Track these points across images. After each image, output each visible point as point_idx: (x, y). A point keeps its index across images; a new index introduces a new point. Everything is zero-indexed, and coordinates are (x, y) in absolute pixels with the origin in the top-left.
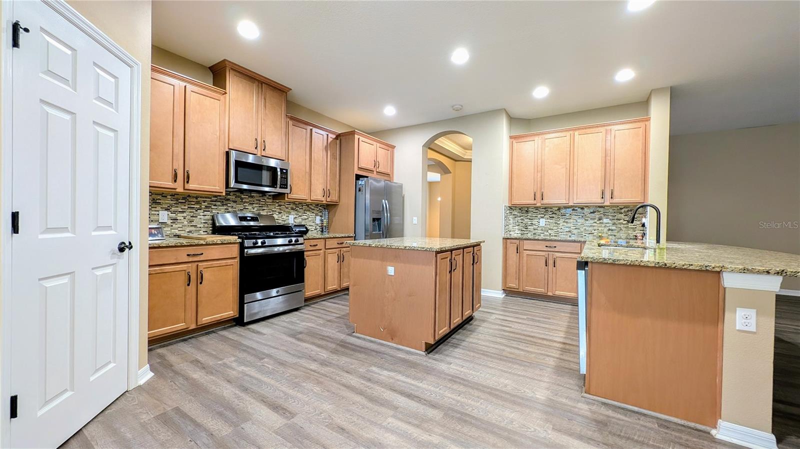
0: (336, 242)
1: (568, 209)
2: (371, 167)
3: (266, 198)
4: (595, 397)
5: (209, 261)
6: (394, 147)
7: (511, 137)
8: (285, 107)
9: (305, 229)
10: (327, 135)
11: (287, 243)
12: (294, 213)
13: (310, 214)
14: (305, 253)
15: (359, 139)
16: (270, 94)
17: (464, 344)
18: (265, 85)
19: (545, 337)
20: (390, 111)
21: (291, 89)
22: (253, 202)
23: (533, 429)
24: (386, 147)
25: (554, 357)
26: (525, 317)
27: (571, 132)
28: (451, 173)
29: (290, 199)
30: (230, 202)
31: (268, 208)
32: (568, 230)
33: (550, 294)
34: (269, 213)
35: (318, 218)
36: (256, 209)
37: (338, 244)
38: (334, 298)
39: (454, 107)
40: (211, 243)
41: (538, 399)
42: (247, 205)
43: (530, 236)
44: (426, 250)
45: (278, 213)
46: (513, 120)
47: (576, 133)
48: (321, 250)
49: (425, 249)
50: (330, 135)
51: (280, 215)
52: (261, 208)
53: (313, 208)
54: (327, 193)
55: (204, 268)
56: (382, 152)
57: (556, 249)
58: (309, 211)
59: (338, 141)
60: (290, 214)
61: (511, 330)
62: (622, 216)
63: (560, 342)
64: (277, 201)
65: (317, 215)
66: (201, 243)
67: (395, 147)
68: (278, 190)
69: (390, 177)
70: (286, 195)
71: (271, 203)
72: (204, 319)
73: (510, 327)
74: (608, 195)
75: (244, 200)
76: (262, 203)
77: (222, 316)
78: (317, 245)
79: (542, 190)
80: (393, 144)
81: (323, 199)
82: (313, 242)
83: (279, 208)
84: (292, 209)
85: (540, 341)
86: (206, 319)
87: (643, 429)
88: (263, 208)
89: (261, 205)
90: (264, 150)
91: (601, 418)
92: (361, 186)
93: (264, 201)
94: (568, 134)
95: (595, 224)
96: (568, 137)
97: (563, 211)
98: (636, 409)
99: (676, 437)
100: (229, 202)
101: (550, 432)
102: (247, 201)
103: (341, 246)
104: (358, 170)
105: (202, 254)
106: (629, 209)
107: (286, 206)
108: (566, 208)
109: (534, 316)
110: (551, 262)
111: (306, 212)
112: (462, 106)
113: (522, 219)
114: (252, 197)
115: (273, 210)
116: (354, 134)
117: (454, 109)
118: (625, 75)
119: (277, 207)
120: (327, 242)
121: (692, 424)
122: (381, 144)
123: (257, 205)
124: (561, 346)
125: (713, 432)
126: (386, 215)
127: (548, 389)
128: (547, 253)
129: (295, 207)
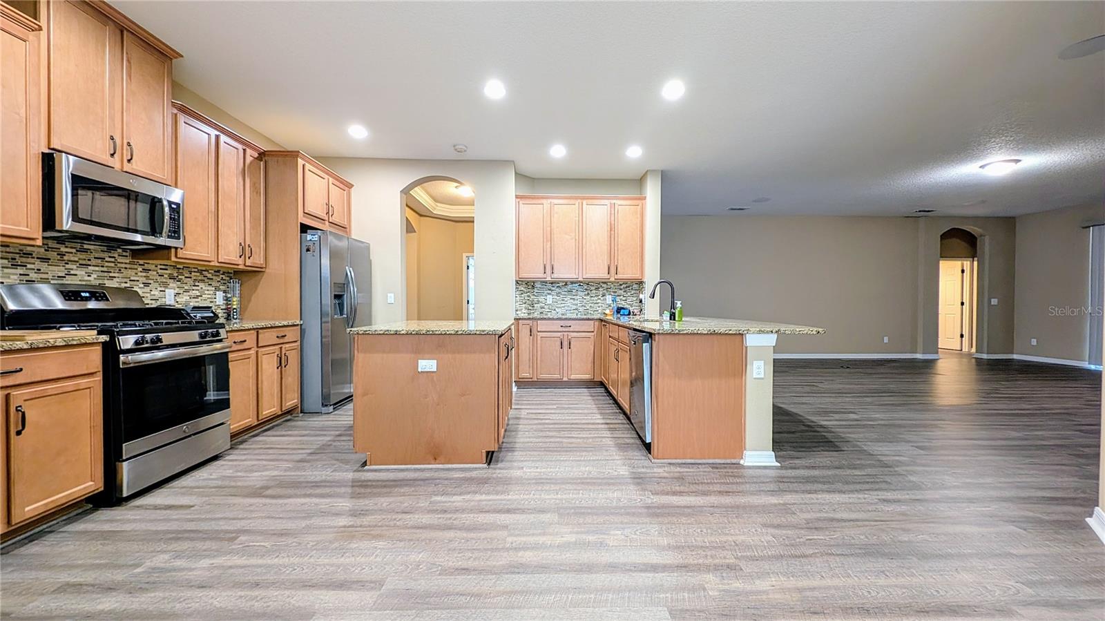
0: (275, 335)
1: (574, 285)
2: (323, 215)
3: (116, 255)
4: (662, 461)
5: (33, 386)
6: (350, 186)
7: (517, 197)
8: (170, 85)
9: (212, 315)
10: (244, 150)
11: (197, 339)
12: (175, 285)
13: (204, 288)
14: (230, 356)
15: (303, 165)
16: (137, 53)
17: (517, 445)
18: (130, 35)
19: (587, 422)
20: (358, 132)
21: (182, 56)
22: (89, 263)
23: (639, 500)
24: (341, 186)
25: (608, 437)
26: (555, 407)
27: (579, 201)
28: (415, 232)
29: (179, 258)
30: (32, 261)
31: (120, 275)
32: (575, 307)
33: (565, 379)
34: (123, 285)
35: (220, 295)
36: (94, 276)
37: (278, 337)
38: (273, 427)
39: (457, 147)
40: (41, 346)
41: (623, 475)
42: (74, 267)
43: (536, 315)
44: (487, 334)
45: (142, 286)
46: (520, 176)
47: (585, 202)
48: (250, 349)
49: (485, 333)
50: (249, 151)
51: (147, 289)
52: (106, 274)
53: (209, 276)
54: (244, 251)
55: (25, 400)
56: (335, 191)
57: (571, 329)
58: (203, 281)
59: (262, 163)
60: (166, 287)
61: (552, 422)
62: (622, 292)
63: (602, 424)
64: (141, 262)
65: (217, 289)
66: (17, 347)
67: (353, 186)
68: (162, 241)
69: (346, 232)
70: (173, 250)
71: (127, 266)
72: (27, 509)
73: (549, 419)
74: (613, 270)
75: (65, 258)
76: (107, 264)
77: (69, 494)
78: (245, 341)
79: (552, 263)
80: (351, 182)
81: (240, 261)
82: (239, 337)
83: (144, 274)
84: (172, 277)
85: (585, 426)
86: (28, 509)
87: (705, 474)
88: (111, 275)
89: (105, 269)
90: (129, 161)
91: (677, 475)
92: (311, 244)
93: (113, 260)
94: (577, 202)
95: (599, 301)
96: (577, 205)
97: (570, 286)
98: (693, 461)
99: (725, 472)
100: (30, 260)
101: (652, 497)
102: (72, 259)
103: (281, 341)
104: (304, 216)
105: (21, 370)
106: (627, 285)
107: (160, 271)
108: (572, 283)
109: (562, 404)
110: (565, 344)
111: (197, 284)
112: (466, 147)
113: (529, 296)
114: (86, 251)
115: (132, 278)
116: (297, 156)
117: (456, 150)
118: (634, 152)
119: (140, 274)
120: (260, 336)
121: (728, 461)
122: (337, 180)
123: (97, 268)
124: (606, 426)
125: (742, 462)
126: (353, 288)
127: (624, 465)
128: (562, 334)
129: (176, 275)
